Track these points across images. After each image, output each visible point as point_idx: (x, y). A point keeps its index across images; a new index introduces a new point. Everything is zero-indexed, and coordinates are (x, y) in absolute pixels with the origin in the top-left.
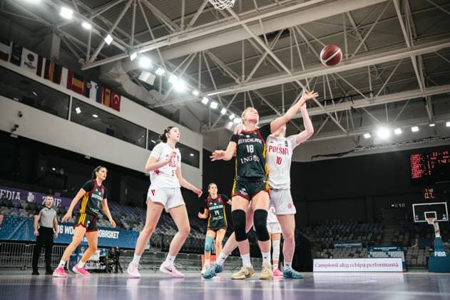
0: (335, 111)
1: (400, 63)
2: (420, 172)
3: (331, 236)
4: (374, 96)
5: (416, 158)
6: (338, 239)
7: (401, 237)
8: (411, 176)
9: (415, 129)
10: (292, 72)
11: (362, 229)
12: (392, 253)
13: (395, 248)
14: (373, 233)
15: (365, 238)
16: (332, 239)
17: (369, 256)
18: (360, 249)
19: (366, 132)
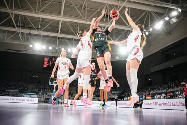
0: (21, 32)
1: (53, 21)
2: (47, 65)
3: (4, 86)
4: (40, 31)
5: (46, 59)
6: (7, 88)
7: (35, 89)
8: (43, 66)
9: (50, 48)
10: (9, 8)
11: (19, 84)
12: (32, 96)
13: (34, 94)
14: (24, 87)
15: (20, 88)
16: (4, 87)
17: (22, 96)
18: (17, 93)
19: (31, 44)
